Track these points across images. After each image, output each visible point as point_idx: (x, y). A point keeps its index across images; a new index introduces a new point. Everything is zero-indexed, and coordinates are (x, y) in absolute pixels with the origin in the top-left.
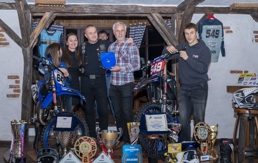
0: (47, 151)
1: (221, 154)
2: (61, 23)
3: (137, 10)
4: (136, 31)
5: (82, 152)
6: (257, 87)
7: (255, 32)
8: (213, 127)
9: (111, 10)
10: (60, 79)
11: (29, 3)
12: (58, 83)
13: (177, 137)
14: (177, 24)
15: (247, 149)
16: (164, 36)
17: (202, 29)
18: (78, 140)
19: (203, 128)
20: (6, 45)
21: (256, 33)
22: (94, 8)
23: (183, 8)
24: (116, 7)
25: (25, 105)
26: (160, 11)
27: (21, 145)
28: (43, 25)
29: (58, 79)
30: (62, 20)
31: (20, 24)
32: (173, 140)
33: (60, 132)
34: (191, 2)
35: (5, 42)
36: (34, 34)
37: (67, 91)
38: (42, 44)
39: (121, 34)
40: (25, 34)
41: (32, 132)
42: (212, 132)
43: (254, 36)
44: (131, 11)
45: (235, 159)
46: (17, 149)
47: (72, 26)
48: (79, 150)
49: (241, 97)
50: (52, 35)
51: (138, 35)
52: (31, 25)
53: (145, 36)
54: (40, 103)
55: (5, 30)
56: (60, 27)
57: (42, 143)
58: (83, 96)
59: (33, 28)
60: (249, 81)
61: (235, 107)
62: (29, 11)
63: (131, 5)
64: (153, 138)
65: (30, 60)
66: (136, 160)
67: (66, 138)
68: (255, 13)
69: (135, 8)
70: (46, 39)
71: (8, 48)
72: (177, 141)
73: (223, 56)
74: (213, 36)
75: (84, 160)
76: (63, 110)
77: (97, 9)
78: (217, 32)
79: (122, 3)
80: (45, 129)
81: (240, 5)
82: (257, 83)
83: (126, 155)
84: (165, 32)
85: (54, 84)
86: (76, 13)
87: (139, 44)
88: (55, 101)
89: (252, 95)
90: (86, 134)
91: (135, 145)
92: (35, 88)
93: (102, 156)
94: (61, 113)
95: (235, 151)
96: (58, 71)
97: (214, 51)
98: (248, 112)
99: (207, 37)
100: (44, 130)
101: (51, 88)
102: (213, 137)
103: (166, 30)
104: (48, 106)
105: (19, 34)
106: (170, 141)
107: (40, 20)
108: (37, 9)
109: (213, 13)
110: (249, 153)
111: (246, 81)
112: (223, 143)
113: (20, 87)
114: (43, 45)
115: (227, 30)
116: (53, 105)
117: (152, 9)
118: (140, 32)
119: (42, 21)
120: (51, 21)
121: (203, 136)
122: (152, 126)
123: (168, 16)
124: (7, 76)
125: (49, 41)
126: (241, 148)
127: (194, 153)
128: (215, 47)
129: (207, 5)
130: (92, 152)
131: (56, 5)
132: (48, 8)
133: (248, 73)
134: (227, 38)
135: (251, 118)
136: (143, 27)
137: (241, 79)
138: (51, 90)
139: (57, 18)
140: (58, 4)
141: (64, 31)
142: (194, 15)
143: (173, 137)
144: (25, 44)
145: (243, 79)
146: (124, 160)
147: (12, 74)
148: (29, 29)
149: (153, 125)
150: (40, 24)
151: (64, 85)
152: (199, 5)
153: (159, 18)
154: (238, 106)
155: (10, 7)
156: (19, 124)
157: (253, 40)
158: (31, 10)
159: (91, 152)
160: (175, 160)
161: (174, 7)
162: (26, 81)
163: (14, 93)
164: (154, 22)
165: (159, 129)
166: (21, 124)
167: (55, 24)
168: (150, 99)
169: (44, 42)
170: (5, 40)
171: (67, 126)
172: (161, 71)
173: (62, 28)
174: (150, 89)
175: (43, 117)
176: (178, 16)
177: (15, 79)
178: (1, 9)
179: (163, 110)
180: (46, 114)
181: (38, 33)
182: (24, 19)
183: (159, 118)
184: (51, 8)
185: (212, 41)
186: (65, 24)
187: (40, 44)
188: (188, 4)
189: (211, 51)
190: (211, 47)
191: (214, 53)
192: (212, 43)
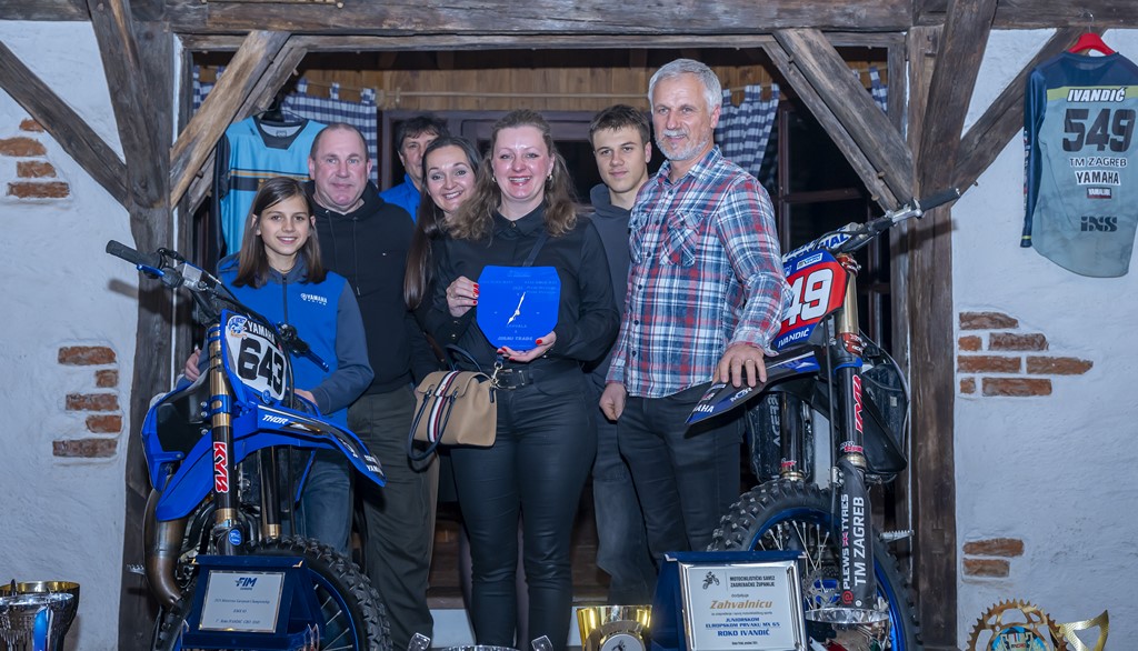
2: (368, 92)
3: (705, 12)
4: (731, 127)
8: (1080, 626)
9: (573, 15)
10: (255, 367)
12: (246, 388)
14: (914, 82)
16: (847, 144)
17: (1041, 108)
20: (54, 195)
23: (940, 2)
25: (143, 494)
26: (823, 19)
28: (238, 94)
29: (249, 366)
31: (111, 89)
35: (47, 180)
36: (189, 138)
37: (287, 429)
38: (236, 188)
40: (141, 140)
44: (674, 18)
50: (286, 147)
51: (741, 147)
52: (181, 95)
53: (776, 152)
55: (48, 122)
56: (361, 109)
62: (165, 27)
69: (693, 5)
70: (254, 162)
71: (62, 208)
74: (1100, 141)
76: (273, 530)
77: (502, 12)
78: (1124, 123)
84: (853, 124)
85: (222, 390)
86: (398, 33)
88: (223, 485)
96: (246, 325)
97: (1107, 220)
99: (1067, 146)
101: (205, 414)
103: (856, 115)
107: (221, 72)
108: (204, 15)
109: (1100, 24)
113: (119, 403)
114: (241, 193)
117: (785, 7)
118: (752, 132)
119: (233, 74)
120: (283, 73)
122: (716, 630)
123: (872, 42)
124: (57, 352)
128: (1109, 197)
132: (258, 10)
136: (765, 106)
141: (379, 129)
142: (992, 31)
144: (142, 192)
147: (81, 340)
149: (723, 620)
150: (221, 92)
153: (817, 53)
158: (175, 20)
163: (90, 435)
164: (795, 74)
165: (755, 643)
166: (35, 607)
167: (336, 96)
168: (764, 469)
169: (246, 179)
170: (48, 169)
171: (258, 622)
172: (826, 317)
173: (370, 116)
174: (765, 414)
175: (175, 566)
176: (916, 42)
177: (97, 363)
178: (28, 18)
179: (850, 524)
180: (191, 546)
181: (209, 136)
182: (132, 65)
183: (761, 584)
184: (274, 11)
185: (1096, 168)
186: (386, 96)
187: (225, 190)
189: (1093, 220)
190: (1089, 196)
191: (1106, 228)
192: (1097, 177)
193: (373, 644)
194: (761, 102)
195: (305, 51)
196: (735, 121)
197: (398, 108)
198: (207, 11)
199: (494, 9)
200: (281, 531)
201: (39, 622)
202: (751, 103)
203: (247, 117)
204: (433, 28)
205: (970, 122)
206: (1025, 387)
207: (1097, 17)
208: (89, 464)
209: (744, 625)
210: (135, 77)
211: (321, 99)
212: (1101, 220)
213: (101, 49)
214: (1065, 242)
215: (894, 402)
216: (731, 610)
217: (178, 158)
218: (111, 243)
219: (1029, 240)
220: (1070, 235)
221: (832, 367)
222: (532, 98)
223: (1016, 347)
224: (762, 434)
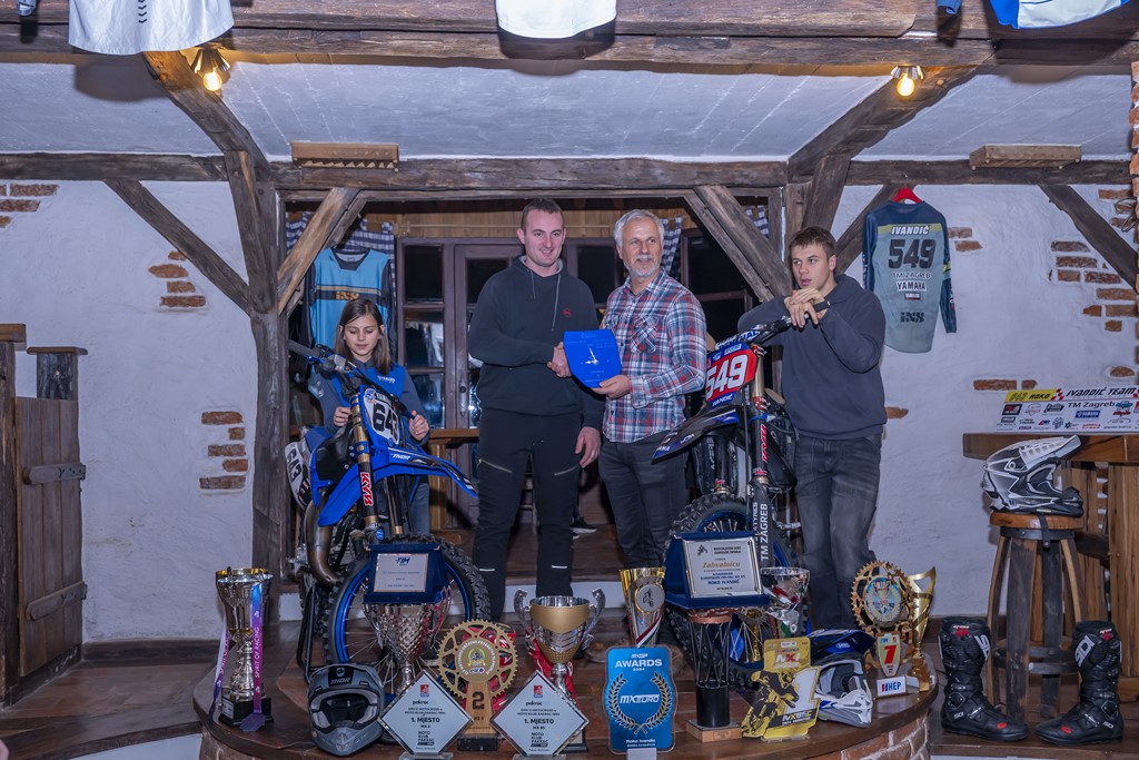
0: (342, 674)
1: (949, 670)
2: (387, 225)
3: (648, 174)
5: (465, 674)
6: (1069, 437)
7: (1057, 247)
8: (918, 577)
9: (558, 176)
10: (383, 423)
11: (270, 158)
12: (379, 436)
13: (796, 615)
14: (788, 222)
15: (1035, 651)
16: (742, 263)
17: (874, 239)
18: (451, 635)
19: (884, 583)
20: (195, 305)
21: (1061, 250)
22: (499, 169)
23: (808, 168)
24: (576, 165)
25: (265, 514)
26: (728, 179)
27: (252, 655)
28: (324, 232)
29: (379, 422)
30: (390, 216)
31: (241, 231)
32: (779, 627)
33: (387, 609)
34: (836, 143)
35: (189, 294)
36: (290, 264)
37: (410, 463)
38: (321, 298)
41: (290, 608)
42: (915, 595)
43: (1055, 261)
44: (627, 179)
45: (996, 689)
46: (238, 671)
47: (426, 235)
48: (454, 669)
49: (1011, 473)
50: (355, 269)
52: (280, 232)
53: (679, 266)
54: (316, 507)
55: (189, 253)
56: (383, 237)
57: (326, 647)
58: (467, 481)
59: (288, 244)
60: (1038, 418)
61: (993, 508)
62: (270, 186)
63: (626, 159)
64: (711, 621)
65: (280, 356)
66: (652, 698)
67: (410, 628)
68: (1055, 178)
69: (640, 170)
70: (333, 279)
71: (201, 314)
72: (794, 629)
73: (947, 332)
74: (913, 261)
75: (474, 702)
76: (398, 530)
77: (509, 174)
78: (928, 249)
79: (597, 153)
80: (336, 596)
81: (1003, 152)
82: (1065, 422)
83: (617, 684)
84: (748, 250)
85: (363, 438)
86: (434, 189)
88: (369, 501)
89: (1052, 463)
90: (479, 612)
91: (648, 646)
92: (298, 453)
93: (536, 688)
94: (390, 542)
95: (994, 659)
96: (375, 395)
97: (918, 314)
98: (1036, 523)
99: (892, 265)
100: (331, 600)
101: (352, 454)
102: (917, 615)
103: (750, 244)
104: (344, 518)
105: (241, 270)
106: (771, 629)
107: (313, 215)
108: (299, 176)
109: (912, 181)
110: (1044, 665)
111: (1028, 416)
112: (954, 632)
113: (246, 451)
114: (324, 302)
115: (961, 240)
116: (361, 510)
117: (702, 170)
119: (320, 219)
120: (351, 217)
121: (882, 610)
122: (707, 581)
123: (757, 193)
124: (201, 415)
125: (345, 289)
126: (1016, 648)
127: (853, 669)
128: (919, 299)
129: (891, 153)
130: (499, 674)
131: (367, 162)
132: (338, 173)
133: (1036, 387)
134: (962, 268)
135: (1047, 544)
137: (1010, 409)
138: (355, 460)
139: (371, 208)
140: (372, 157)
141: (395, 251)
142: (847, 189)
143: (780, 615)
144: (259, 302)
145: (1018, 408)
146: (613, 701)
147: (217, 407)
148: (272, 248)
149: (711, 574)
150: (312, 231)
151: (397, 443)
152: (865, 156)
153: (724, 202)
154: (1003, 503)
155: (205, 174)
156: (245, 580)
157: (1050, 275)
158: (278, 180)
159: (496, 676)
160: (789, 697)
161: (778, 163)
162: (266, 431)
163: (226, 473)
164: (707, 215)
166: (251, 583)
168: (705, 485)
169: (327, 292)
170: (189, 287)
171: (413, 586)
172: (744, 386)
173: (389, 242)
174: (705, 450)
175: (327, 556)
176: (791, 194)
177: (229, 423)
178: (173, 179)
179: (758, 521)
180: (336, 543)
181: (303, 264)
182: (256, 215)
183: (732, 552)
184: (348, 174)
185: (910, 280)
186: (400, 228)
187: (313, 299)
188: (825, 153)
189: (908, 314)
190: (906, 299)
191: (917, 320)
192: (911, 285)
195: (367, 201)
197: (408, 236)
198: (302, 174)
199: (503, 172)
201: (255, 593)
204: (461, 186)
207: (910, 177)
208: (226, 493)
209: (724, 577)
210: (259, 223)
212: (914, 314)
213: (235, 202)
215: (789, 440)
216: (715, 568)
220: (893, 325)
221: (748, 418)
224: (703, 462)
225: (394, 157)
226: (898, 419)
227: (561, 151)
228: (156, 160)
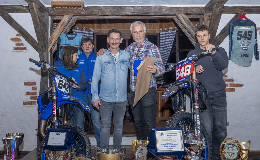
2: (91, 29)
3: (161, 11)
8: (244, 143)
9: (133, 11)
10: (62, 86)
11: (46, 6)
12: (60, 90)
16: (191, 38)
17: (232, 30)
19: (231, 145)
20: (23, 50)
22: (115, 9)
23: (211, 8)
24: (138, 8)
26: (186, 12)
28: (62, 28)
29: (60, 86)
31: (35, 27)
35: (22, 46)
36: (52, 38)
37: (69, 100)
39: (139, 36)
40: (41, 38)
42: (243, 150)
44: (154, 12)
47: (103, 32)
50: (73, 40)
51: (169, 40)
52: (50, 29)
53: (176, 41)
55: (22, 34)
56: (90, 33)
62: (47, 14)
63: (154, 6)
69: (159, 9)
70: (66, 43)
71: (25, 53)
73: (256, 60)
74: (245, 38)
76: (66, 122)
77: (118, 10)
78: (250, 34)
79: (145, 4)
85: (55, 91)
86: (96, 15)
87: (169, 50)
88: (54, 112)
90: (87, 152)
97: (247, 54)
99: (238, 39)
101: (51, 96)
102: (244, 156)
107: (58, 24)
109: (245, 13)
113: (37, 94)
117: (178, 9)
118: (171, 37)
119: (61, 24)
120: (72, 24)
121: (231, 155)
122: (163, 146)
123: (196, 17)
124: (24, 83)
128: (247, 49)
129: (238, 4)
131: (74, 7)
136: (173, 32)
139: (78, 22)
140: (75, 5)
141: (94, 37)
143: (192, 158)
144: (41, 49)
147: (29, 80)
149: (165, 143)
150: (58, 28)
153: (185, 19)
158: (49, 13)
161: (202, 7)
162: (43, 88)
163: (31, 100)
164: (180, 24)
165: (172, 149)
166: (13, 139)
167: (85, 30)
168: (175, 109)
170: (22, 44)
171: (60, 144)
176: (206, 17)
177: (32, 85)
178: (18, 12)
179: (197, 121)
180: (49, 125)
181: (56, 37)
182: (39, 22)
183: (174, 135)
184: (70, 11)
185: (244, 43)
186: (95, 30)
188: (216, 2)
189: (244, 54)
190: (243, 49)
191: (246, 56)
192: (244, 45)
193: (87, 148)
194: (173, 31)
195: (77, 20)
196: (167, 35)
197: (98, 33)
198: (55, 11)
200: (68, 122)
201: (13, 142)
202: (171, 31)
203: (64, 33)
204: (103, 14)
205: (217, 33)
206: (229, 90)
207: (244, 11)
208: (31, 106)
209: (170, 144)
210: (40, 25)
211: (81, 30)
212: (245, 54)
213: (32, 18)
214: (238, 59)
215: (204, 94)
216: (167, 141)
217: (49, 42)
218: (30, 59)
219: (230, 59)
220: (239, 58)
221: (192, 86)
222: (125, 30)
223: (227, 81)
224: (175, 101)
225: (82, 5)
226: (240, 88)
227: (133, 3)
228: (13, 7)
